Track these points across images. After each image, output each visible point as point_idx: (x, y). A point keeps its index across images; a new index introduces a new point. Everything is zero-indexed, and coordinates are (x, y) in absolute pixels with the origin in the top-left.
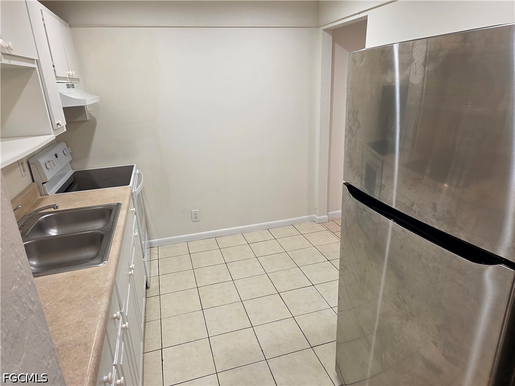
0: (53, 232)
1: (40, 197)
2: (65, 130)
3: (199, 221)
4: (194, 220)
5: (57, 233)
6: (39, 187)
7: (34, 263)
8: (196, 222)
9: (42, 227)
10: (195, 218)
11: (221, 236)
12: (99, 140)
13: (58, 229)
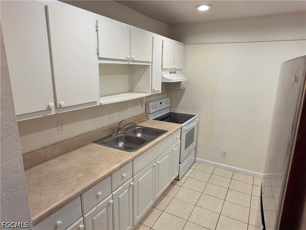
0: (139, 135)
1: (146, 119)
2: (160, 92)
3: (226, 157)
4: (223, 156)
5: (140, 136)
6: (147, 115)
7: (122, 144)
8: (225, 158)
9: (136, 132)
10: (224, 154)
11: (238, 172)
12: (183, 101)
13: (142, 134)
